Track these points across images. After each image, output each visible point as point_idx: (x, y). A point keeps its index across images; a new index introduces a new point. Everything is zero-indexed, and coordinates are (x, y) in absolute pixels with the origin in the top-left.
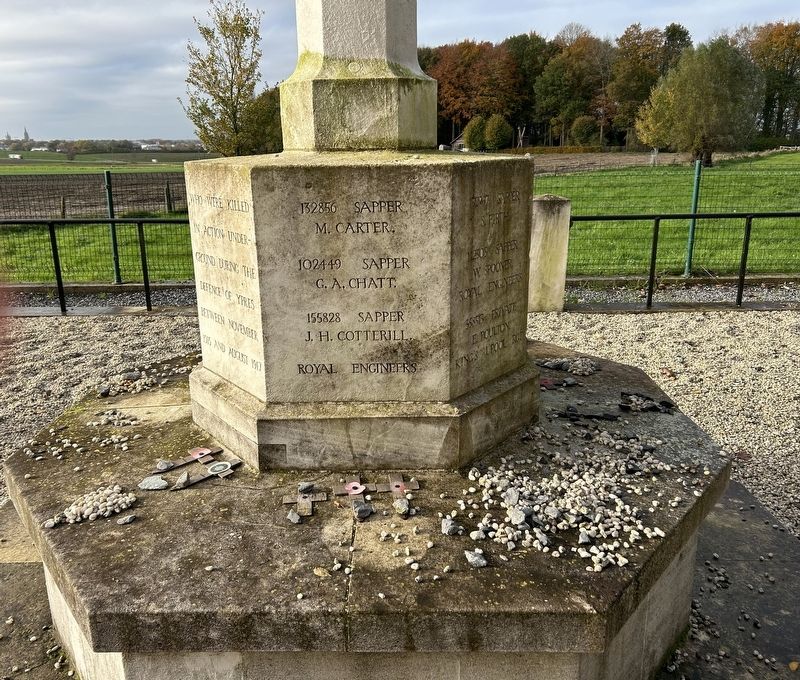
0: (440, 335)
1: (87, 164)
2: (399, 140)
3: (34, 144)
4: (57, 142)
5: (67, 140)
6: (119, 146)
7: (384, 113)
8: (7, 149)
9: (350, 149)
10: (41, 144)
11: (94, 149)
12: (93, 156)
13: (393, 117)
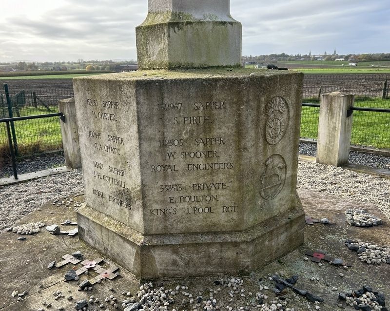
0: (138, 191)
1: (363, 68)
2: (169, 63)
3: (338, 57)
4: (350, 56)
5: (356, 54)
6: (386, 57)
7: (162, 46)
8: (323, 60)
9: (150, 68)
10: (341, 57)
11: (370, 59)
12: (368, 63)
13: (165, 48)
